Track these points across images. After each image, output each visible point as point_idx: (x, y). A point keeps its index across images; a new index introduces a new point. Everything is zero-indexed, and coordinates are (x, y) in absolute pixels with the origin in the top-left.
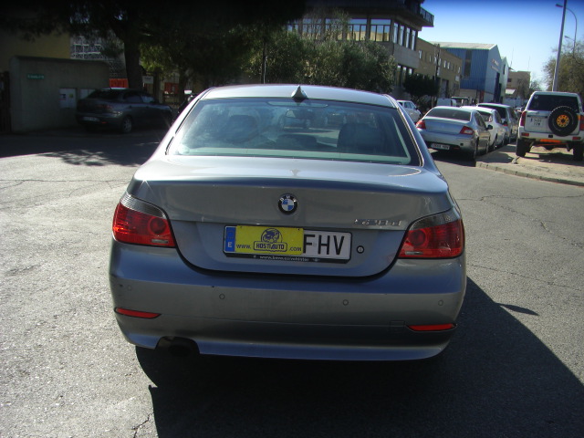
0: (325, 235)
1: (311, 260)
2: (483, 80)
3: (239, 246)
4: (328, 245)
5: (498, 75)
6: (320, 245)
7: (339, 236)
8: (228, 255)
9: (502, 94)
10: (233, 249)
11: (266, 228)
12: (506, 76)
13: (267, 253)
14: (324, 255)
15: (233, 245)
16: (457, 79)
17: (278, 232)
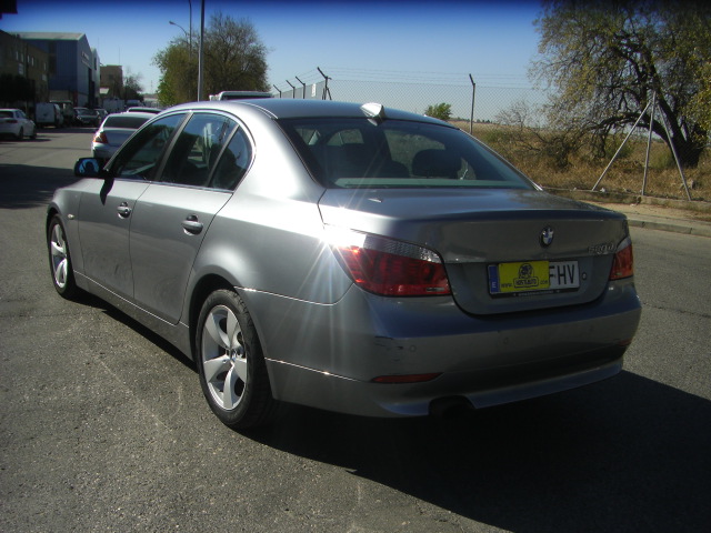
0: (561, 264)
1: (555, 291)
2: (74, 78)
3: (503, 285)
4: (564, 275)
5: (90, 70)
6: (560, 275)
7: (570, 264)
8: (494, 297)
9: (97, 95)
10: (497, 290)
11: (521, 264)
12: (98, 72)
13: (524, 289)
14: (563, 286)
15: (496, 285)
16: (45, 78)
17: (531, 267)
